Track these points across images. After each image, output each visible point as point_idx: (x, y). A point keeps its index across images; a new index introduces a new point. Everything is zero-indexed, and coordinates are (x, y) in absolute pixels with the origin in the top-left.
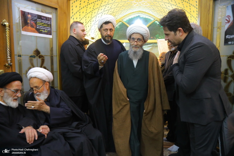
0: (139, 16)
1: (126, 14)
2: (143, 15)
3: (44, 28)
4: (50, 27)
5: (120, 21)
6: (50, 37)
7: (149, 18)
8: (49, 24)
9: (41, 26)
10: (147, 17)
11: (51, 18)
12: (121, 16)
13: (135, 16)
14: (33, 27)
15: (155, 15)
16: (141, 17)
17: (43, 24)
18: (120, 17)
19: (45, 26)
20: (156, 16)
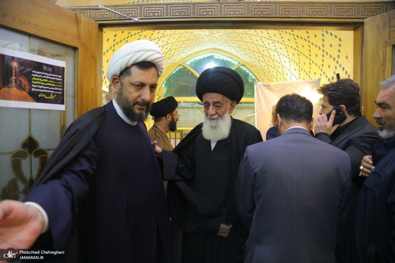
0: (212, 57)
1: (190, 53)
2: (218, 55)
3: (48, 89)
4: (60, 88)
5: (181, 65)
6: (61, 107)
7: (229, 60)
8: (59, 81)
9: (40, 85)
10: (225, 58)
11: (64, 68)
12: (183, 56)
13: (205, 56)
14: (24, 89)
15: (240, 56)
16: (216, 57)
17: (45, 82)
18: (181, 57)
19: (50, 86)
20: (241, 58)
